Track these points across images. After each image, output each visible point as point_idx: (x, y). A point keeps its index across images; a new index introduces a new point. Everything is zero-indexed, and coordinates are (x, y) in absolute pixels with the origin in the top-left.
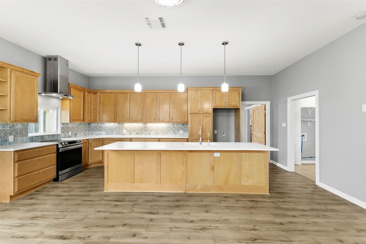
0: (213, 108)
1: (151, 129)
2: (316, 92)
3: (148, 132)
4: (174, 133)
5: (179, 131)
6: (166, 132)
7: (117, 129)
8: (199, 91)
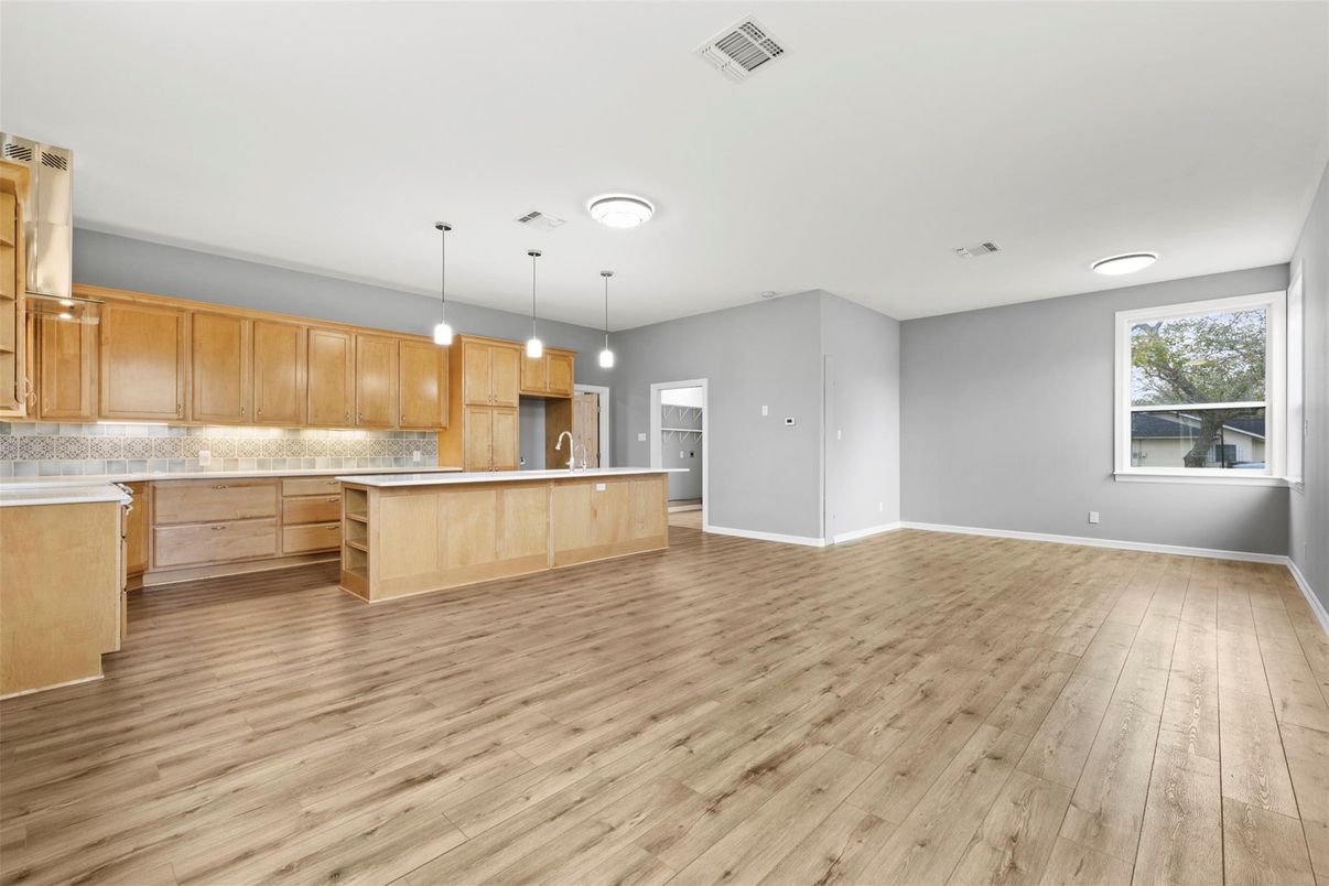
0: (520, 396)
1: (318, 448)
2: (704, 382)
3: (307, 457)
4: (396, 459)
5: (411, 454)
6: (368, 456)
7: (168, 448)
8: (490, 349)
